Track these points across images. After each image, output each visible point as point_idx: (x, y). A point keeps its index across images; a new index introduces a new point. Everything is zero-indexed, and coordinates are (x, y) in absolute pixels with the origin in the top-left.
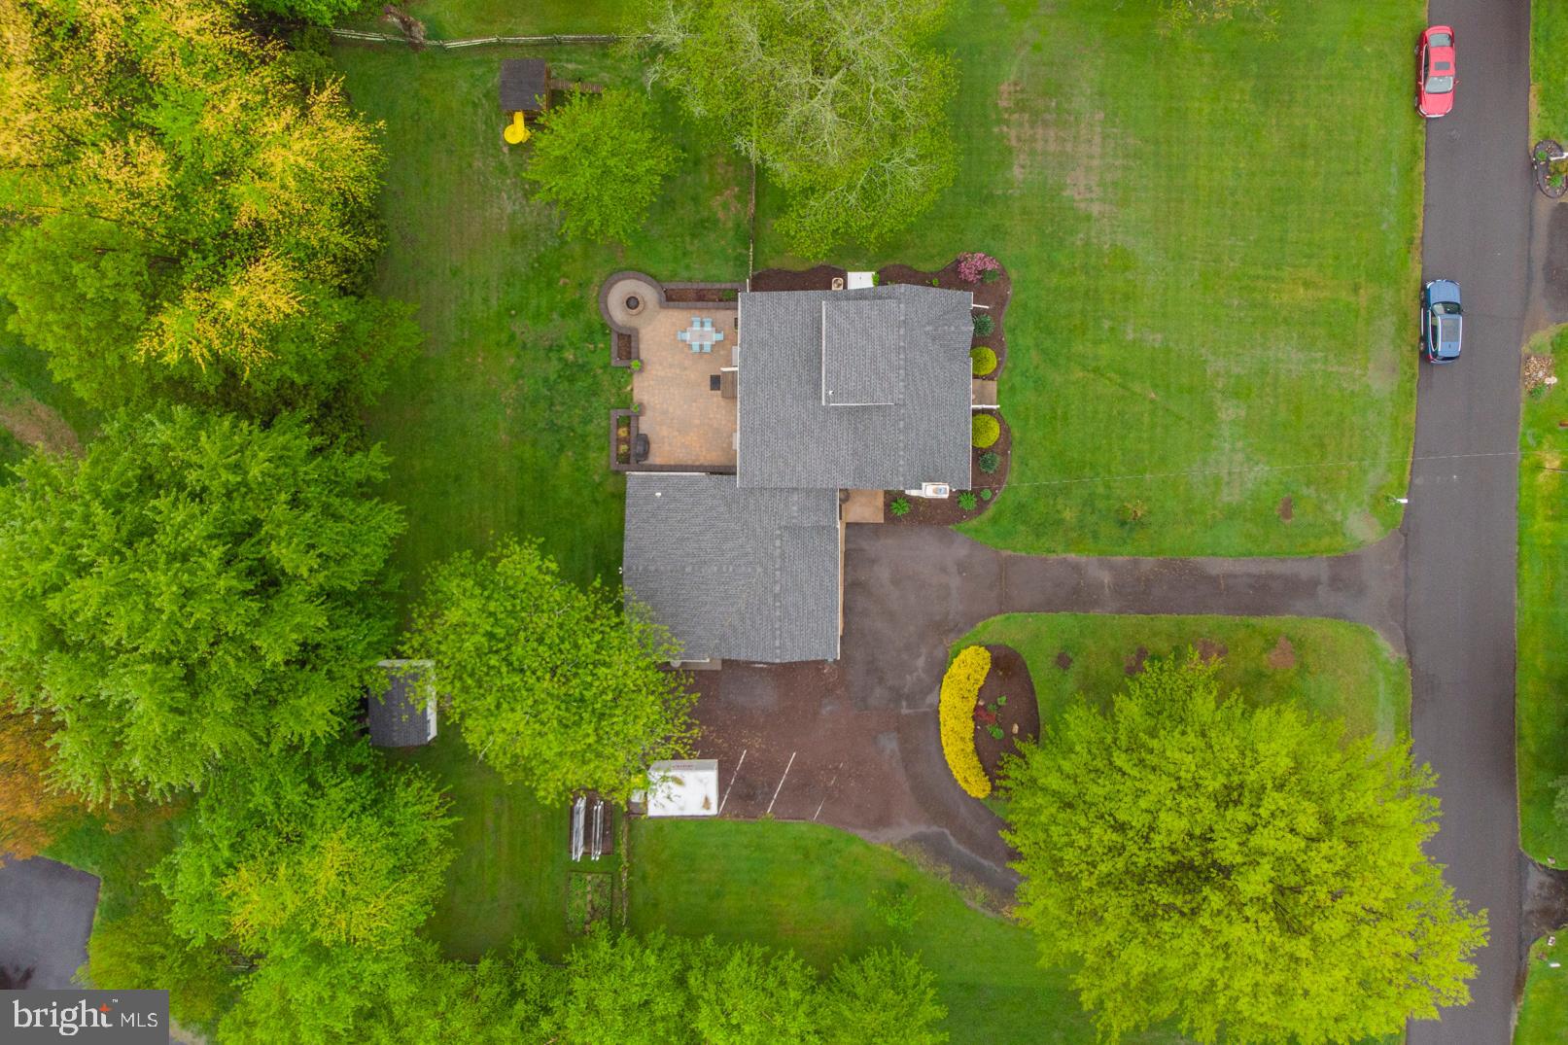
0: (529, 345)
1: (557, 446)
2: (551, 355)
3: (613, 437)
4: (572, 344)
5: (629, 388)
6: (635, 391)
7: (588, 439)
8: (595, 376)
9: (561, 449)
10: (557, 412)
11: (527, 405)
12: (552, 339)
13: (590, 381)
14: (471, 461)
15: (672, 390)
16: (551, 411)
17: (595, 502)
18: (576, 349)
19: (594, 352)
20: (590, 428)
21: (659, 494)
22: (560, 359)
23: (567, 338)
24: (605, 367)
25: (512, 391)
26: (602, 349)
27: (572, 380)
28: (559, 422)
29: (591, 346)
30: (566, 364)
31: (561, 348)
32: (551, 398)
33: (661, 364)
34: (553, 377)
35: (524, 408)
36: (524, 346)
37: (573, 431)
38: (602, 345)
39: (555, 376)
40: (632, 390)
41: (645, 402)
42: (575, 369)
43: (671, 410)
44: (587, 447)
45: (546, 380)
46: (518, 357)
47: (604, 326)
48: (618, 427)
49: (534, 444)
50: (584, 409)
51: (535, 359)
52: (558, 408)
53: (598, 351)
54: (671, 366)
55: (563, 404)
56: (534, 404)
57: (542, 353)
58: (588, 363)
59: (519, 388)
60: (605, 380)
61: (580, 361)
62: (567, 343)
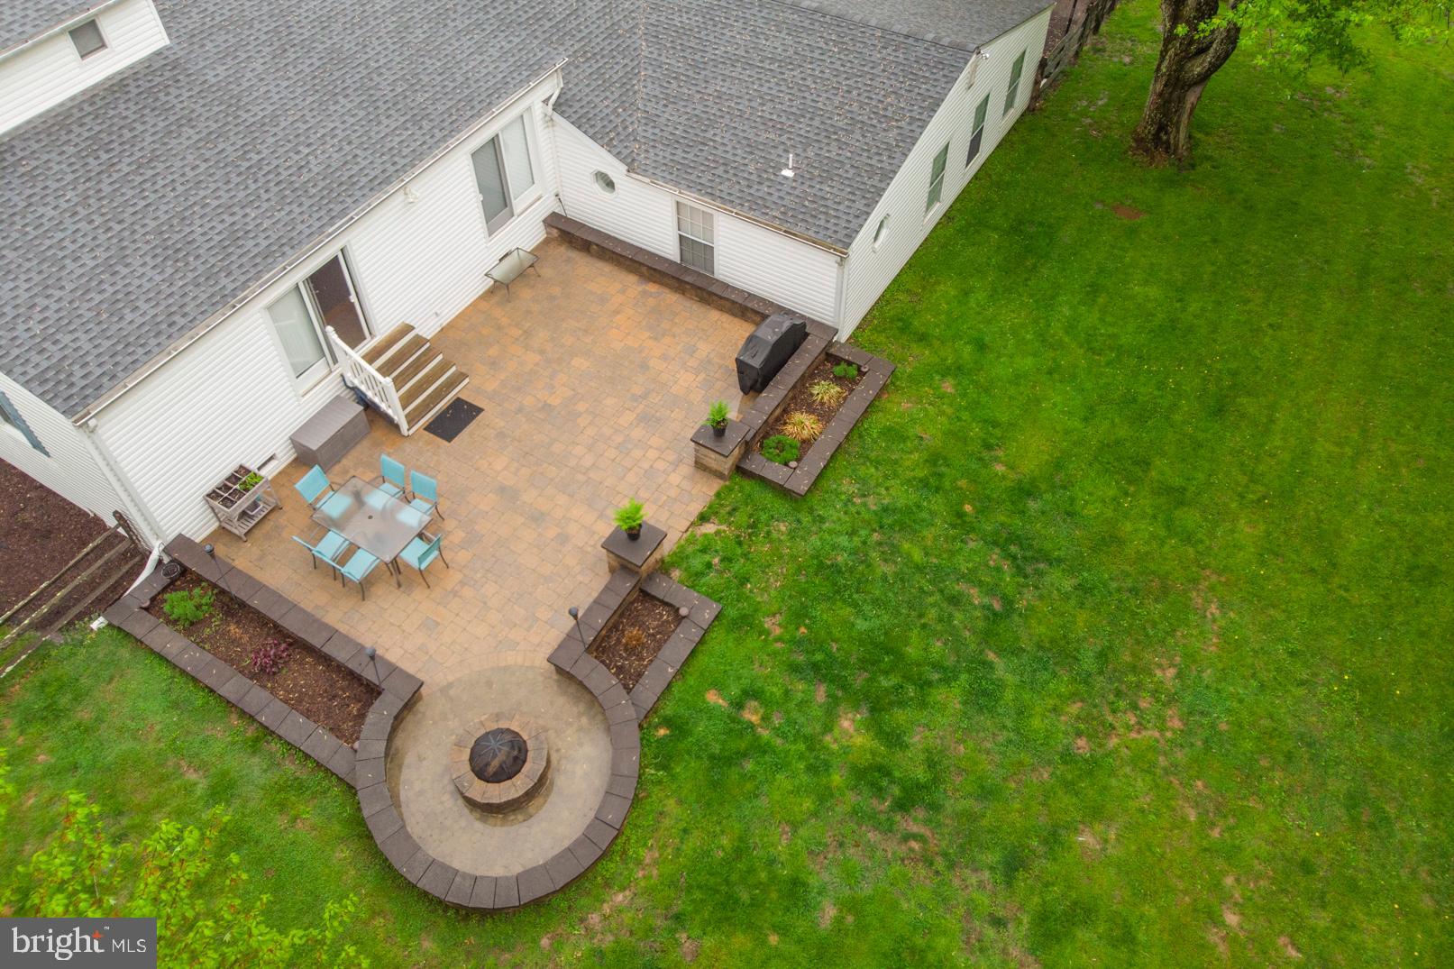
0: (992, 857)
1: (1033, 506)
2: (921, 774)
3: (838, 429)
4: (818, 768)
5: (709, 529)
6: (697, 508)
7: (921, 473)
8: (799, 615)
9: (1025, 491)
10: (991, 591)
11: (1088, 662)
12: (889, 830)
13: (820, 612)
14: (1364, 597)
15: (588, 461)
16: (1008, 602)
17: (981, 346)
18: (812, 742)
19: (752, 693)
20: (899, 495)
21: (788, 173)
22: (894, 739)
23: (825, 796)
24: (745, 623)
25: (1126, 735)
26: (719, 687)
27: (880, 652)
28: (995, 557)
29: (751, 715)
30: (876, 706)
31: (871, 776)
32: (987, 636)
33: (563, 539)
34: (950, 698)
35: (1102, 656)
36: (1013, 865)
37: (960, 515)
38: (713, 698)
39: (939, 695)
40: (703, 518)
41: (687, 468)
42: (859, 681)
43: (629, 417)
44: (934, 459)
45: (983, 697)
46: (1053, 839)
47: (664, 758)
48: (806, 443)
49: (1109, 541)
50: (890, 552)
51: (986, 793)
52: (976, 596)
53: (735, 691)
54: (537, 518)
55: (955, 600)
56: (1060, 652)
57: (956, 801)
58: (794, 669)
59: (1096, 728)
60: (768, 591)
61: (821, 693)
62: (837, 779)
